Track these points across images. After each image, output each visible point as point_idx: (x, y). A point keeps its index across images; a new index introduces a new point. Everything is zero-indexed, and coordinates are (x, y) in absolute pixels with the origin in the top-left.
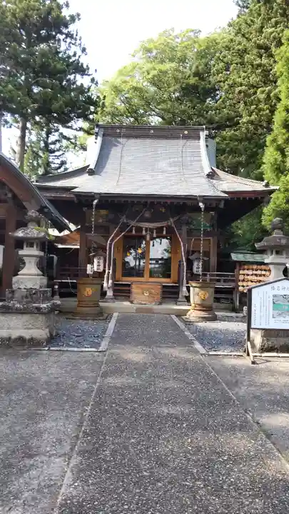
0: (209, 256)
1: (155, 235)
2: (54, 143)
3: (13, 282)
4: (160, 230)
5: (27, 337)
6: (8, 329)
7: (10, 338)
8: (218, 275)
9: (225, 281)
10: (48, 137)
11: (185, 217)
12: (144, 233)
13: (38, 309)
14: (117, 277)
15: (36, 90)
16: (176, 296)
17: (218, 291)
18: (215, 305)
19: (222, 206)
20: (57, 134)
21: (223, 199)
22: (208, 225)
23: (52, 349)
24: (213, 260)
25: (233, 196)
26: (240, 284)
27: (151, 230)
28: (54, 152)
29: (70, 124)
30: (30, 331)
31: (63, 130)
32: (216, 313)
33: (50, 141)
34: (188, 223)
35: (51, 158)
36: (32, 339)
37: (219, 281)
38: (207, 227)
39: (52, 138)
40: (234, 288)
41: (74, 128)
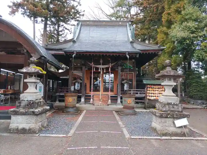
0: (132, 82)
1: (105, 71)
2: (61, 31)
3: (21, 97)
4: (107, 69)
5: (27, 128)
6: (17, 123)
7: (18, 129)
8: (137, 91)
9: (140, 93)
10: (58, 28)
11: (120, 63)
12: (99, 70)
13: (33, 112)
14: (87, 92)
15: (51, 6)
16: (116, 101)
17: (136, 98)
18: (135, 105)
19: (138, 56)
20: (62, 27)
21: (138, 53)
22: (132, 66)
23: (41, 135)
24: (134, 83)
25: (143, 52)
26: (148, 94)
27: (103, 69)
28: (61, 35)
29: (68, 23)
30: (29, 125)
31: (65, 25)
32: (136, 110)
33: (59, 30)
34: (121, 66)
35: (60, 38)
36: (30, 129)
37: (137, 93)
38: (131, 67)
39: (60, 29)
40: (144, 97)
41: (70, 24)
